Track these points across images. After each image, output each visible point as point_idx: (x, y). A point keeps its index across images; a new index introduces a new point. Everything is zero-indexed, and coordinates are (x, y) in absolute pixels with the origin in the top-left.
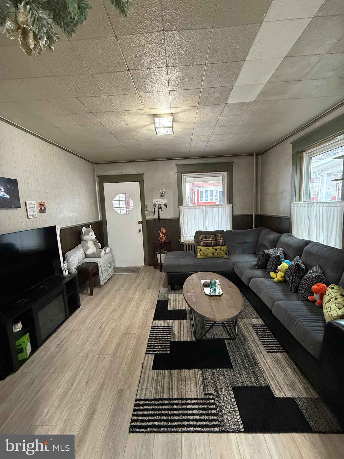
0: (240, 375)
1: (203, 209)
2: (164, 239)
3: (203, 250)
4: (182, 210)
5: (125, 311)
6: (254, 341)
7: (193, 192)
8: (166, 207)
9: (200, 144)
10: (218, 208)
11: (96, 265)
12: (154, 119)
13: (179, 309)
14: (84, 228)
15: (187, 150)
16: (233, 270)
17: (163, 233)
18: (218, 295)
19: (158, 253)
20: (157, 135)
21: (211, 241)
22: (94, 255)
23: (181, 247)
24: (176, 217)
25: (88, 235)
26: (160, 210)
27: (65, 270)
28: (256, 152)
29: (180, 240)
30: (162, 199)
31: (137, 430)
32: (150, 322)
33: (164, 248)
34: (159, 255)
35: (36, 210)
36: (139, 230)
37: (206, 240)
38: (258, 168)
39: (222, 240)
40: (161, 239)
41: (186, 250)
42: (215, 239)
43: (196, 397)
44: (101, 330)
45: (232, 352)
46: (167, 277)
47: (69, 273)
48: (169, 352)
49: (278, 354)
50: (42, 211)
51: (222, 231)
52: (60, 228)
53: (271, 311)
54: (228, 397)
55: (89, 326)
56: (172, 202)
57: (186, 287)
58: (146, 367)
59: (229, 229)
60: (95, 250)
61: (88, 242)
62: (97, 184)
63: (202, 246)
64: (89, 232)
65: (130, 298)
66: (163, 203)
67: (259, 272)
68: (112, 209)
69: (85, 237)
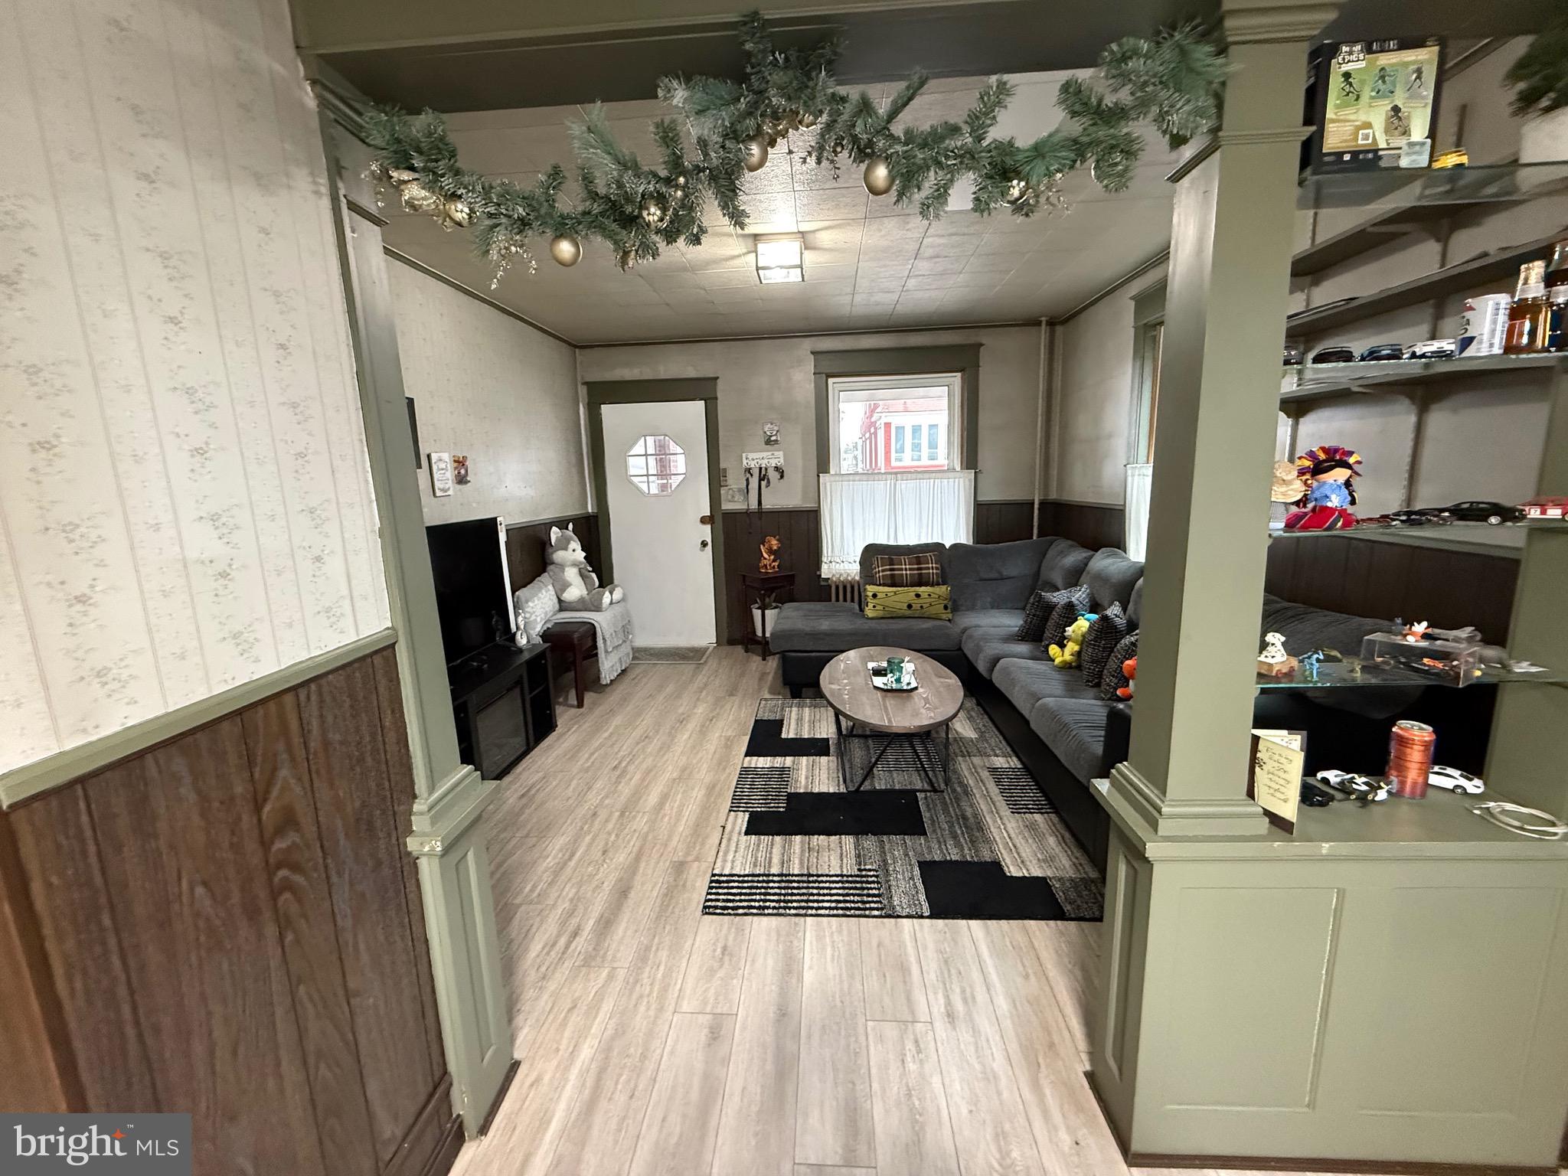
0: (939, 842)
1: (889, 482)
2: (774, 567)
3: (884, 595)
4: (828, 485)
5: (672, 740)
6: (987, 796)
7: (872, 430)
8: (782, 477)
9: (879, 297)
10: (932, 481)
11: (591, 630)
12: (756, 245)
13: (812, 736)
14: (554, 529)
15: (846, 311)
16: (960, 649)
17: (770, 551)
18: (905, 688)
19: (758, 608)
20: (761, 283)
21: (906, 569)
22: (582, 605)
23: (823, 591)
24: (810, 505)
25: (566, 549)
26: (764, 483)
27: (519, 633)
28: (1046, 316)
29: (818, 573)
30: (770, 453)
31: (718, 911)
32: (739, 759)
33: (774, 594)
34: (760, 611)
35: (450, 475)
36: (703, 542)
37: (891, 570)
38: (1055, 365)
39: (937, 568)
40: (766, 568)
41: (837, 600)
42: (916, 566)
43: (839, 872)
44: (618, 773)
45: (929, 810)
46: (781, 672)
47: (528, 642)
48: (782, 810)
49: (1037, 817)
50: (461, 480)
51: (938, 547)
52: (506, 526)
53: (1027, 722)
54: (907, 875)
55: (589, 764)
56: (800, 463)
57: (827, 676)
58: (732, 831)
59: (964, 541)
60: (585, 592)
61: (567, 569)
62: (584, 407)
63: (880, 585)
64: (568, 541)
65: (683, 714)
66: (774, 463)
67: (1023, 648)
68: (627, 479)
69: (559, 556)
